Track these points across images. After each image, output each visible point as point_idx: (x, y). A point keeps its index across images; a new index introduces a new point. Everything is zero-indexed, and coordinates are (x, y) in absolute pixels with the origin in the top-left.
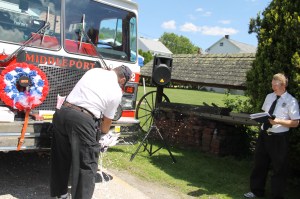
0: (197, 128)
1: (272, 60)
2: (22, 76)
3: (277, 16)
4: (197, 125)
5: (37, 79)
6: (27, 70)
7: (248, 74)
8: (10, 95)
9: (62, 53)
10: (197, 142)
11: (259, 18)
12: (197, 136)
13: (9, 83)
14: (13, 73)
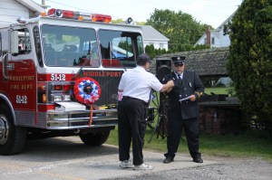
2: (86, 85)
4: (201, 112)
5: (94, 86)
6: (89, 81)
7: (228, 65)
8: (82, 96)
9: (101, 68)
10: (202, 127)
11: (229, 24)
13: (81, 90)
14: (82, 84)
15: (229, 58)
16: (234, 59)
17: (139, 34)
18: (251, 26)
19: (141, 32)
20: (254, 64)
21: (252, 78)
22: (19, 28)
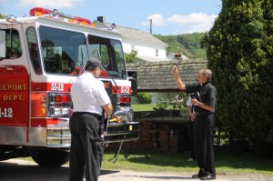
0: (153, 132)
1: (223, 68)
3: (221, 36)
4: (152, 129)
10: (155, 144)
12: (154, 139)
16: (217, 73)
22: (5, 27)
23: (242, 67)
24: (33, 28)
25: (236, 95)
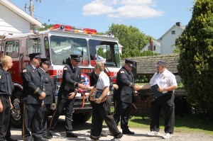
3: (187, 37)
5: (86, 79)
7: (178, 66)
9: (90, 67)
15: (179, 62)
16: (183, 63)
17: (116, 43)
18: (195, 40)
19: (117, 42)
20: (197, 67)
21: (196, 76)
22: (34, 37)
23: (197, 58)
24: (47, 37)
25: (194, 78)
